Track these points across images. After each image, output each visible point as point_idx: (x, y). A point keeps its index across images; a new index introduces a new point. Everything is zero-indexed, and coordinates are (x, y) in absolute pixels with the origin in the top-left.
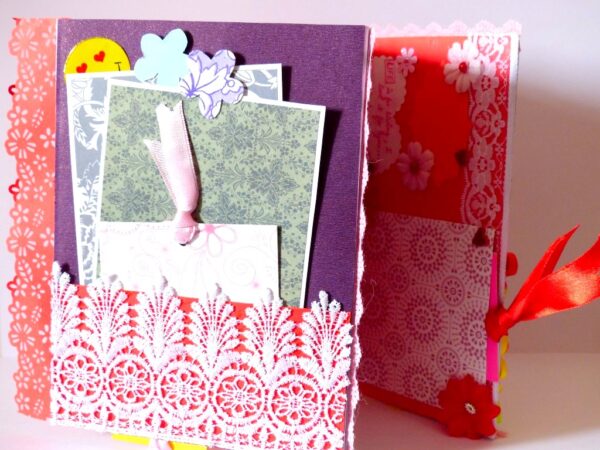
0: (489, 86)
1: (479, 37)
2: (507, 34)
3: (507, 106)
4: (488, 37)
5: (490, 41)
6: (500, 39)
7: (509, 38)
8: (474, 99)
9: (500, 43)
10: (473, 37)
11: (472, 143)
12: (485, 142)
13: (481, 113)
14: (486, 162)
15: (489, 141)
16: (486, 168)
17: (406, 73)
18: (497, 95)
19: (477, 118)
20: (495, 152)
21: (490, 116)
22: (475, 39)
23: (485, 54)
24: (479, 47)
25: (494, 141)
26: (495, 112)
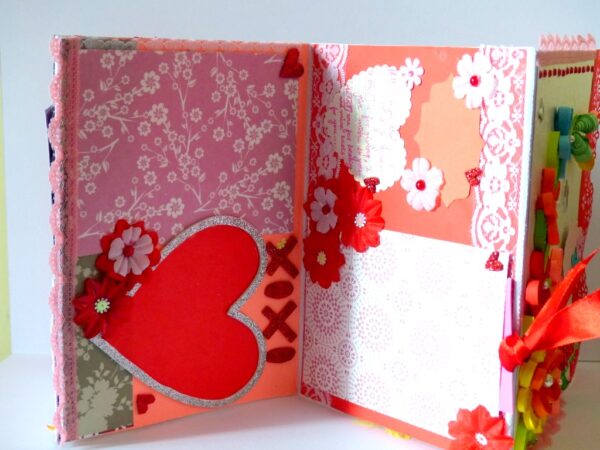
0: (503, 102)
1: (492, 50)
2: (522, 48)
3: (523, 124)
4: (501, 50)
5: (504, 54)
6: (515, 52)
7: (525, 52)
8: (486, 115)
9: (514, 57)
10: (484, 50)
11: (483, 161)
12: (498, 161)
13: (494, 130)
14: (499, 182)
15: (503, 160)
16: (499, 189)
17: (411, 86)
18: (512, 111)
19: (489, 136)
20: (509, 174)
21: (504, 134)
22: (488, 52)
23: (498, 68)
24: (492, 60)
25: (508, 161)
26: (509, 129)
